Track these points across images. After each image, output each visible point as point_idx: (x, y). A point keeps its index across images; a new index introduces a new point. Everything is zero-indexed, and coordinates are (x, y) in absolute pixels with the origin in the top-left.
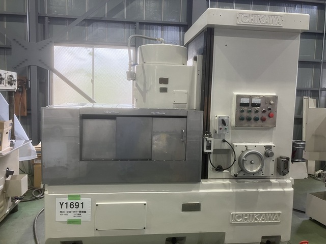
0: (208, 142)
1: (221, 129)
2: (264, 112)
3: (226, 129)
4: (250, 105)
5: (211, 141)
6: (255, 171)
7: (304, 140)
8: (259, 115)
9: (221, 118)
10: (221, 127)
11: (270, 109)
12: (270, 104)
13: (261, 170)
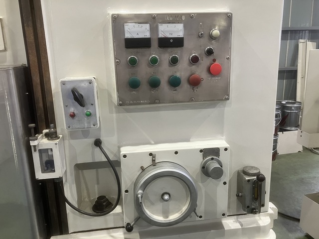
0: (41, 152)
1: (73, 116)
2: (195, 60)
3: (89, 115)
4: (155, 44)
5: (51, 150)
6: (173, 217)
7: (298, 99)
8: (183, 71)
9: (69, 87)
10: (72, 110)
11: (210, 52)
12: (212, 38)
13: (192, 209)
